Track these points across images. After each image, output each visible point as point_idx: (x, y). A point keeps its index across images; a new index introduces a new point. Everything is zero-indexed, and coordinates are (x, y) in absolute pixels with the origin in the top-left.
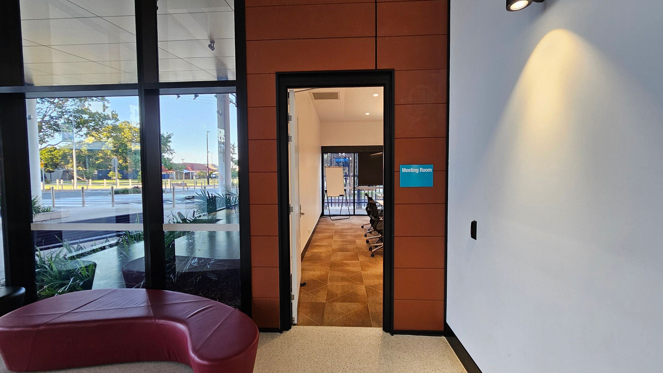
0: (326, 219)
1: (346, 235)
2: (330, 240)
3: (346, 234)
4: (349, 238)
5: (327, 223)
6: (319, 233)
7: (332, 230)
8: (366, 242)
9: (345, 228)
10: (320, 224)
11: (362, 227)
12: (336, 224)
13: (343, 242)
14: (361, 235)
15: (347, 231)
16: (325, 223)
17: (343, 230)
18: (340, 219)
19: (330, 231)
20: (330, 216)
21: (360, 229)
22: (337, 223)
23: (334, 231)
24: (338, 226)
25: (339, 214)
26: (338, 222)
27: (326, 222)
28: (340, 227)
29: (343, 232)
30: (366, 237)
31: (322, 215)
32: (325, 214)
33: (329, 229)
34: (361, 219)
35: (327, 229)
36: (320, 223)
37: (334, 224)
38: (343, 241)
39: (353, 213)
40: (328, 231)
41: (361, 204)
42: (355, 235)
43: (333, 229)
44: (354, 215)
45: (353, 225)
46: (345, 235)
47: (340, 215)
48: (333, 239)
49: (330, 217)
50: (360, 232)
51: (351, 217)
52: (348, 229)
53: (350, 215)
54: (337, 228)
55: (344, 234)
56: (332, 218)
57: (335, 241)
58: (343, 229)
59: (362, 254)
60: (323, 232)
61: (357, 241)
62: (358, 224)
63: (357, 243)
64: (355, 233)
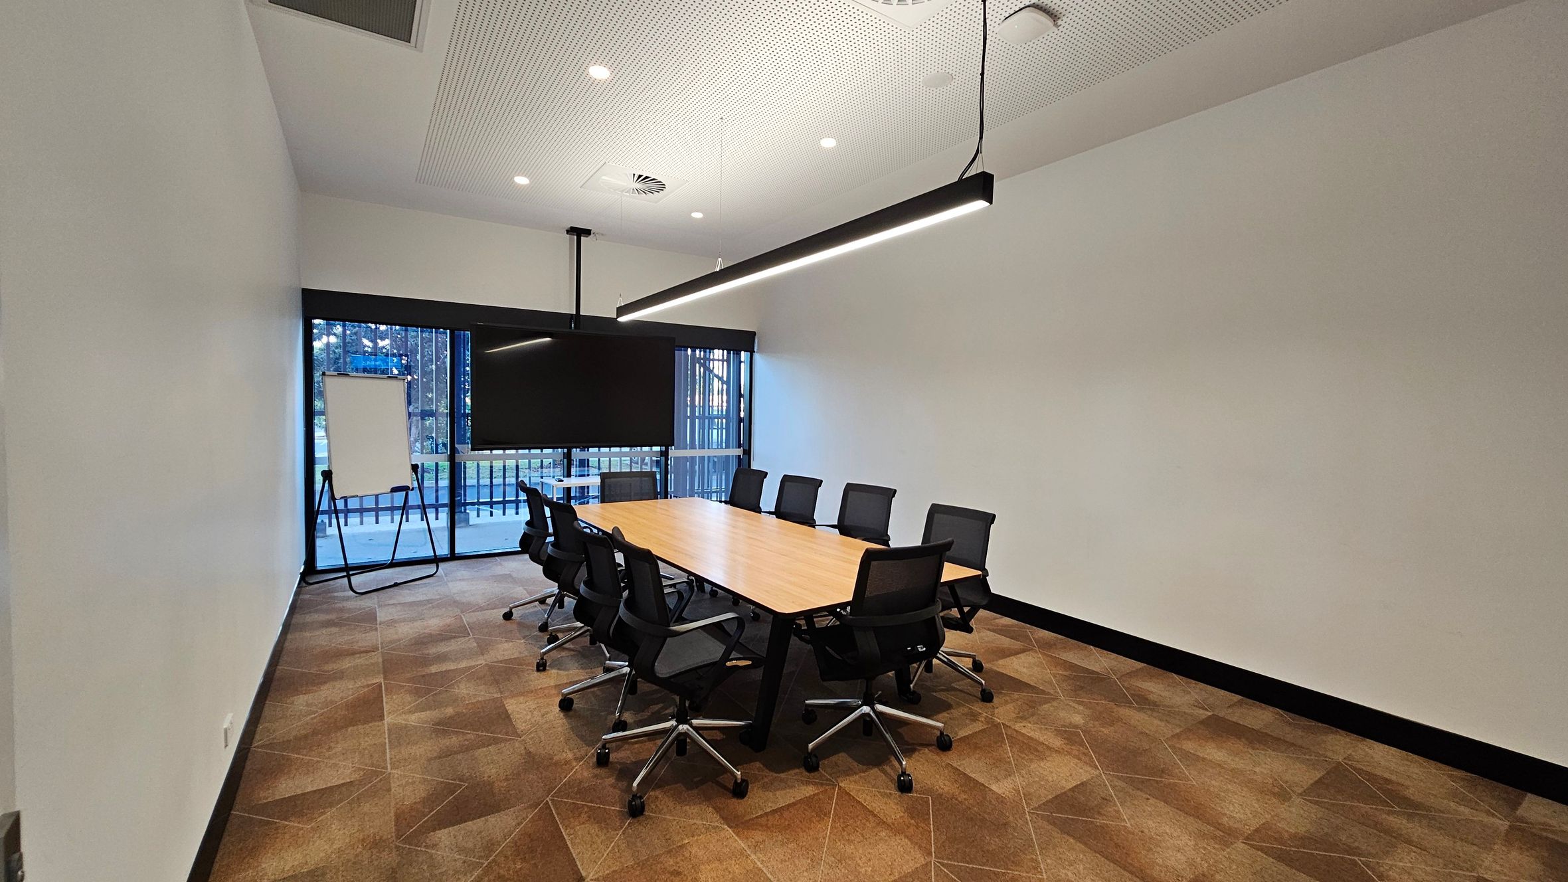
0: (329, 591)
1: (446, 678)
2: (365, 737)
3: (445, 667)
4: (469, 692)
5: (333, 616)
6: (297, 692)
7: (367, 652)
8: (560, 706)
9: (427, 631)
10: (304, 627)
11: (508, 616)
12: (382, 615)
13: (444, 733)
14: (518, 661)
15: (443, 648)
16: (323, 617)
17: (423, 643)
18: (396, 585)
19: (360, 661)
20: (348, 570)
21: (499, 626)
22: (386, 609)
23: (377, 658)
24: (391, 623)
25: (386, 557)
26: (391, 602)
27: (327, 612)
28: (407, 631)
29: (426, 661)
30: (544, 670)
31: (310, 566)
32: (321, 564)
33: (353, 653)
34: (486, 573)
35: (340, 654)
36: (298, 619)
37: (370, 618)
38: (442, 727)
39: (443, 550)
40: (346, 664)
41: (465, 510)
42: (490, 667)
43: (374, 649)
44: (453, 556)
45: (466, 607)
46: (444, 674)
47: (393, 564)
48: (382, 717)
49: (349, 576)
50: (506, 646)
51: (442, 565)
52: (444, 636)
53: (436, 560)
54: (391, 634)
55: (434, 669)
56: (358, 580)
57: (400, 735)
58: (423, 641)
59: (576, 810)
60: (319, 680)
61: (512, 706)
62: (480, 600)
63: (521, 726)
64: (486, 656)
